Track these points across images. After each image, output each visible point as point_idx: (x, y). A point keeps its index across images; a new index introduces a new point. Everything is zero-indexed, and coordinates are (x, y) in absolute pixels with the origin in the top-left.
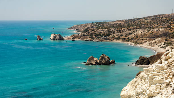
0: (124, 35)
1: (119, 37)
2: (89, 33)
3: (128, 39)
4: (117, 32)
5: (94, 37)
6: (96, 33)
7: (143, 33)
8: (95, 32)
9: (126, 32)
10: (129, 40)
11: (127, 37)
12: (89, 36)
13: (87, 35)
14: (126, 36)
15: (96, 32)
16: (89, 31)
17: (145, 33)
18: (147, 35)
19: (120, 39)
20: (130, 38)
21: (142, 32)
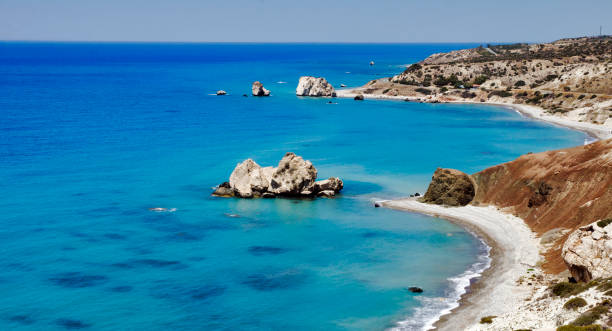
0: (528, 83)
1: (509, 89)
2: (420, 75)
3: (533, 97)
4: (513, 72)
5: (432, 87)
6: (441, 77)
7: (591, 75)
8: (439, 73)
9: (535, 73)
10: (536, 100)
11: (535, 90)
12: (417, 84)
13: (412, 83)
14: (533, 86)
15: (442, 72)
16: (423, 70)
17: (598, 74)
18: (602, 84)
19: (511, 95)
20: (543, 93)
21: (586, 74)
